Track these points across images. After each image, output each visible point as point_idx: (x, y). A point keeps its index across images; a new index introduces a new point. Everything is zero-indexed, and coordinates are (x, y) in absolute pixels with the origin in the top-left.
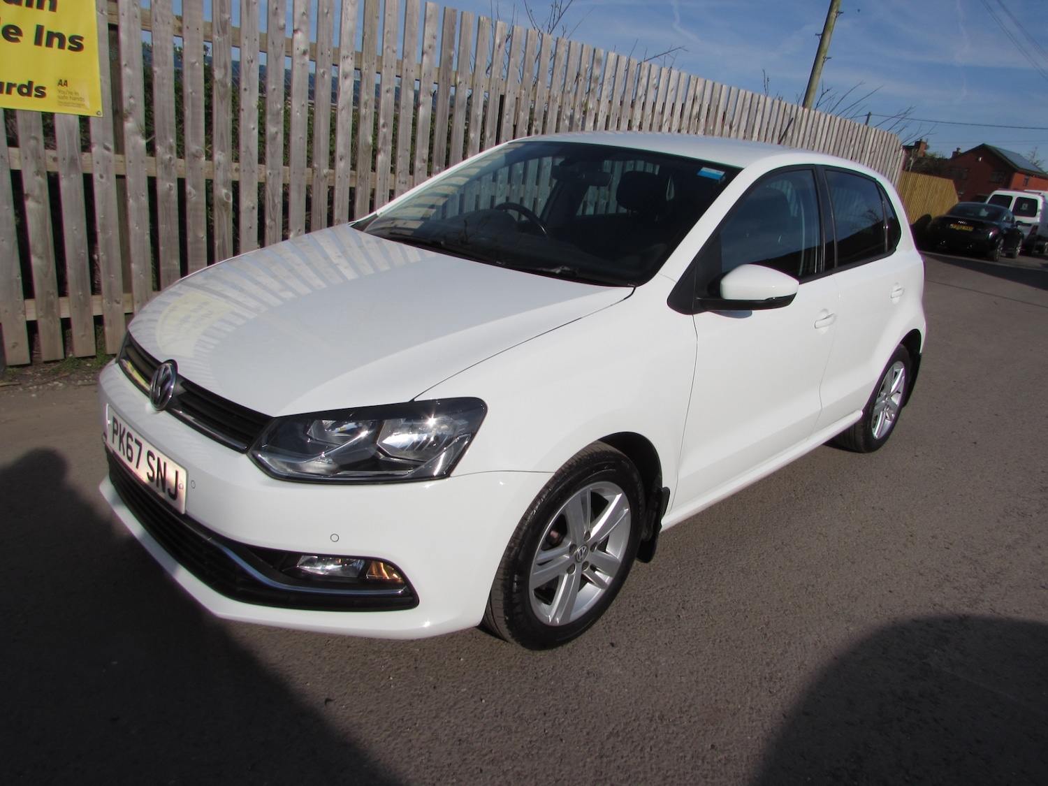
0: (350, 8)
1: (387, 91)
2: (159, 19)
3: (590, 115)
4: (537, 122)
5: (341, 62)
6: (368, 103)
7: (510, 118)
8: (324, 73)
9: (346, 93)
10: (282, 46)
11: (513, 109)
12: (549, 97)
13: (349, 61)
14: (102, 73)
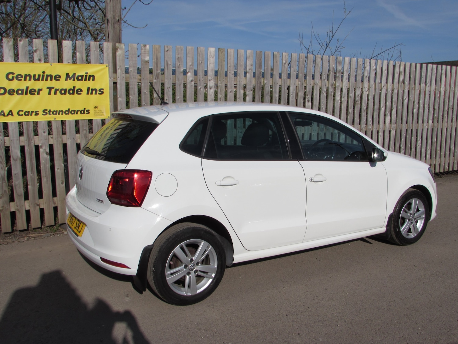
0: (211, 59)
1: (230, 92)
2: (132, 77)
3: (338, 89)
4: (308, 96)
5: (208, 82)
6: (221, 98)
7: (293, 96)
8: (201, 88)
9: (211, 95)
10: (182, 79)
11: (295, 92)
12: (314, 83)
13: (212, 81)
14: (110, 101)
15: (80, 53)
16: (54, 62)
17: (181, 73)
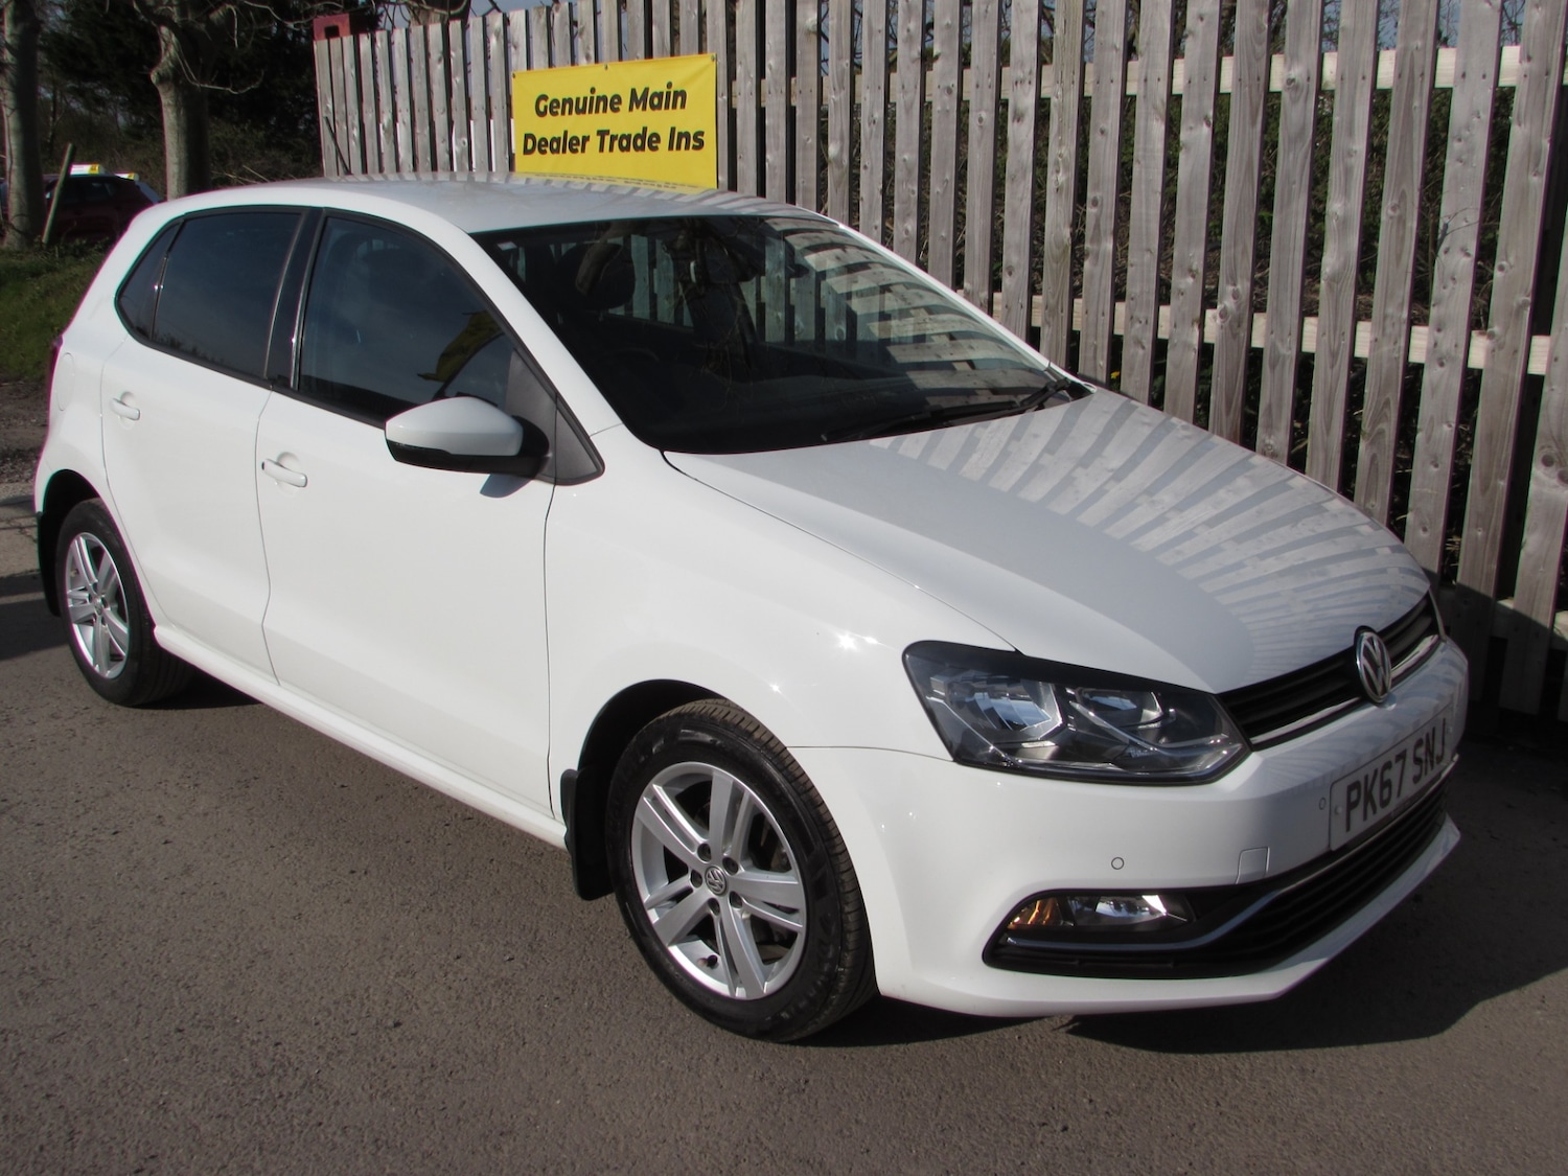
9: (1018, 149)
14: (720, 171)
15: (659, 27)
16: (611, 59)
17: (913, 61)
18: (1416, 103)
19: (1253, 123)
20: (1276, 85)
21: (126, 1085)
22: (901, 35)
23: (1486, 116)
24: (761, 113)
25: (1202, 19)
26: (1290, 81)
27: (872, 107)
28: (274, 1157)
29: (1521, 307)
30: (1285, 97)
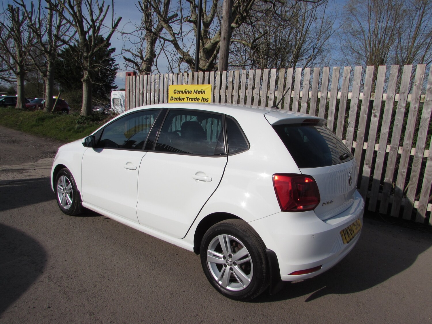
8: (263, 100)
16: (190, 84)
17: (251, 88)
18: (344, 102)
19: (315, 103)
20: (319, 97)
21: (129, 264)
22: (249, 84)
23: (357, 104)
24: (220, 96)
25: (306, 85)
26: (322, 96)
27: (242, 96)
28: (163, 276)
29: (362, 137)
30: (321, 99)
